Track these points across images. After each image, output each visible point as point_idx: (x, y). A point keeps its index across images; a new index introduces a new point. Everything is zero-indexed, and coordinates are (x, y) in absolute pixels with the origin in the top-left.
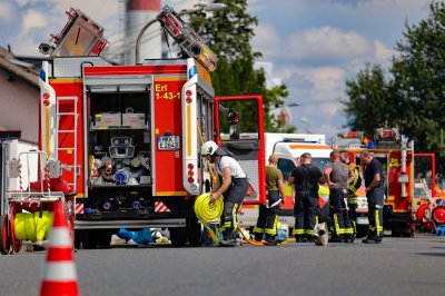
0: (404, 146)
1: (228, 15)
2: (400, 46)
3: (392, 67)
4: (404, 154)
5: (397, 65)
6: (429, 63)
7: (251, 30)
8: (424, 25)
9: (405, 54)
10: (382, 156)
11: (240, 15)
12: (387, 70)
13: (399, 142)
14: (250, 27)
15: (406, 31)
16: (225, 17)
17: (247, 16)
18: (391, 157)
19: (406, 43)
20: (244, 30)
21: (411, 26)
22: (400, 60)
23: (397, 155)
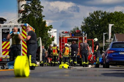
0: (84, 35)
1: (35, 6)
2: (83, 22)
3: (81, 27)
4: (84, 38)
5: (82, 27)
6: (89, 26)
7: (42, 10)
8: (88, 18)
9: (84, 24)
10: (76, 39)
11: (39, 6)
12: (80, 28)
13: (82, 34)
14: (42, 9)
15: (84, 19)
16: (34, 6)
17: (41, 6)
18: (79, 39)
19: (84, 22)
20: (40, 10)
21: (85, 18)
22: (83, 26)
23: (81, 39)
